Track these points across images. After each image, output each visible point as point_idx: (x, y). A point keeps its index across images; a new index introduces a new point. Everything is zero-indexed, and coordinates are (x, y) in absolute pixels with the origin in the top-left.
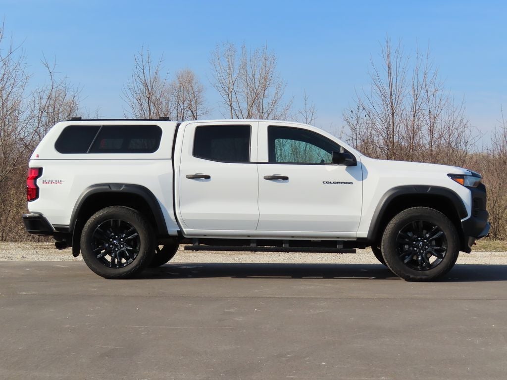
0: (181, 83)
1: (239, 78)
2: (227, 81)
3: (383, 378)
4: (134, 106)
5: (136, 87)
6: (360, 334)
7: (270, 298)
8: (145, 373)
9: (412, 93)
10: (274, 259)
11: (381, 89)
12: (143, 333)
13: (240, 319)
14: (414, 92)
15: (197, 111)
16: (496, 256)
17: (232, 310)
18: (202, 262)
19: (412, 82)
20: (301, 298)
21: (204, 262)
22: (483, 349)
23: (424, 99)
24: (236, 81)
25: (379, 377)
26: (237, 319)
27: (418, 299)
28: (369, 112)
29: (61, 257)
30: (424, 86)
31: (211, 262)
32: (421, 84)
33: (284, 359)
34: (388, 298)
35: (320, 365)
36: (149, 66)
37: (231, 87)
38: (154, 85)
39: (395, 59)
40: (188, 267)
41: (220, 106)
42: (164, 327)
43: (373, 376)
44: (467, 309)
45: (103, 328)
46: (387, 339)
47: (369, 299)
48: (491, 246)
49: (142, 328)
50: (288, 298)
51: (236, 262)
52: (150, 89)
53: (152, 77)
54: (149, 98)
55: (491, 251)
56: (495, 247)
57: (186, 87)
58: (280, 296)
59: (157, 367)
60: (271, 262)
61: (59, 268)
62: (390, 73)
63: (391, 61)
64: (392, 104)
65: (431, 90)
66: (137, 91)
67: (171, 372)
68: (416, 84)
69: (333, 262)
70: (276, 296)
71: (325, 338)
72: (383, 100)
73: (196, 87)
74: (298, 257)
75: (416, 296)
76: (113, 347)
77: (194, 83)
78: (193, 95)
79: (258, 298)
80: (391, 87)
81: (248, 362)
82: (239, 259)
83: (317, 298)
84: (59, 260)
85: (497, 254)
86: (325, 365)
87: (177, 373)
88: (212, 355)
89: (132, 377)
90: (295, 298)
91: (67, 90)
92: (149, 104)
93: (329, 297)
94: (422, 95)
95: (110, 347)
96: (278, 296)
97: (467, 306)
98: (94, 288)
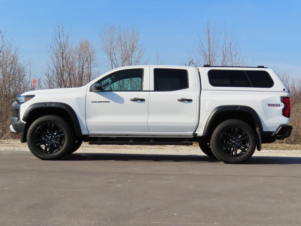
0: (81, 47)
1: (117, 46)
2: (110, 47)
3: (215, 224)
4: (53, 58)
5: (54, 46)
6: (197, 196)
7: (138, 173)
8: (57, 219)
9: (222, 54)
10: (138, 152)
11: (204, 52)
12: (56, 194)
13: (119, 186)
14: (223, 54)
15: (91, 65)
16: (272, 152)
17: (114, 180)
18: (94, 153)
19: (222, 48)
20: (157, 174)
21: (95, 153)
22: (277, 206)
23: (229, 59)
24: (115, 47)
25: (212, 223)
26: (117, 186)
27: (231, 176)
28: (196, 65)
29: (5, 148)
30: (229, 50)
31: (99, 153)
32: (228, 49)
33: (149, 211)
34: (212, 175)
35: (173, 215)
36: (63, 34)
37: (112, 51)
38: (66, 46)
39: (213, 34)
40: (85, 155)
41: (105, 62)
42: (70, 190)
43: (208, 223)
44: (262, 182)
45: (30, 190)
46: (215, 199)
47: (200, 175)
48: (269, 147)
49: (55, 190)
50: (149, 174)
51: (115, 153)
52: (63, 48)
53: (65, 40)
54: (62, 53)
55: (269, 149)
56: (271, 147)
57: (85, 50)
58: (144, 173)
59: (65, 215)
60: (136, 153)
61: (4, 154)
62: (209, 42)
63: (210, 36)
64: (210, 61)
65: (234, 53)
66: (55, 49)
67: (75, 218)
68: (224, 50)
69: (174, 154)
70: (142, 173)
71: (175, 198)
72: (205, 59)
73: (91, 50)
74: (153, 151)
75: (229, 173)
76: (36, 202)
77: (89, 47)
78: (89, 55)
79: (130, 173)
80: (209, 51)
81: (126, 213)
82: (117, 151)
83: (167, 174)
84: (4, 150)
85: (273, 151)
86: (177, 215)
87: (79, 219)
88: (101, 208)
89: (49, 221)
90: (154, 174)
91: (11, 47)
92: (62, 57)
93: (175, 173)
94: (228, 56)
95: (34, 202)
96: (143, 173)
97: (262, 180)
98: (26, 166)
